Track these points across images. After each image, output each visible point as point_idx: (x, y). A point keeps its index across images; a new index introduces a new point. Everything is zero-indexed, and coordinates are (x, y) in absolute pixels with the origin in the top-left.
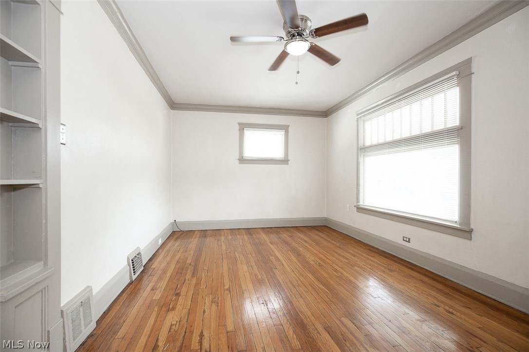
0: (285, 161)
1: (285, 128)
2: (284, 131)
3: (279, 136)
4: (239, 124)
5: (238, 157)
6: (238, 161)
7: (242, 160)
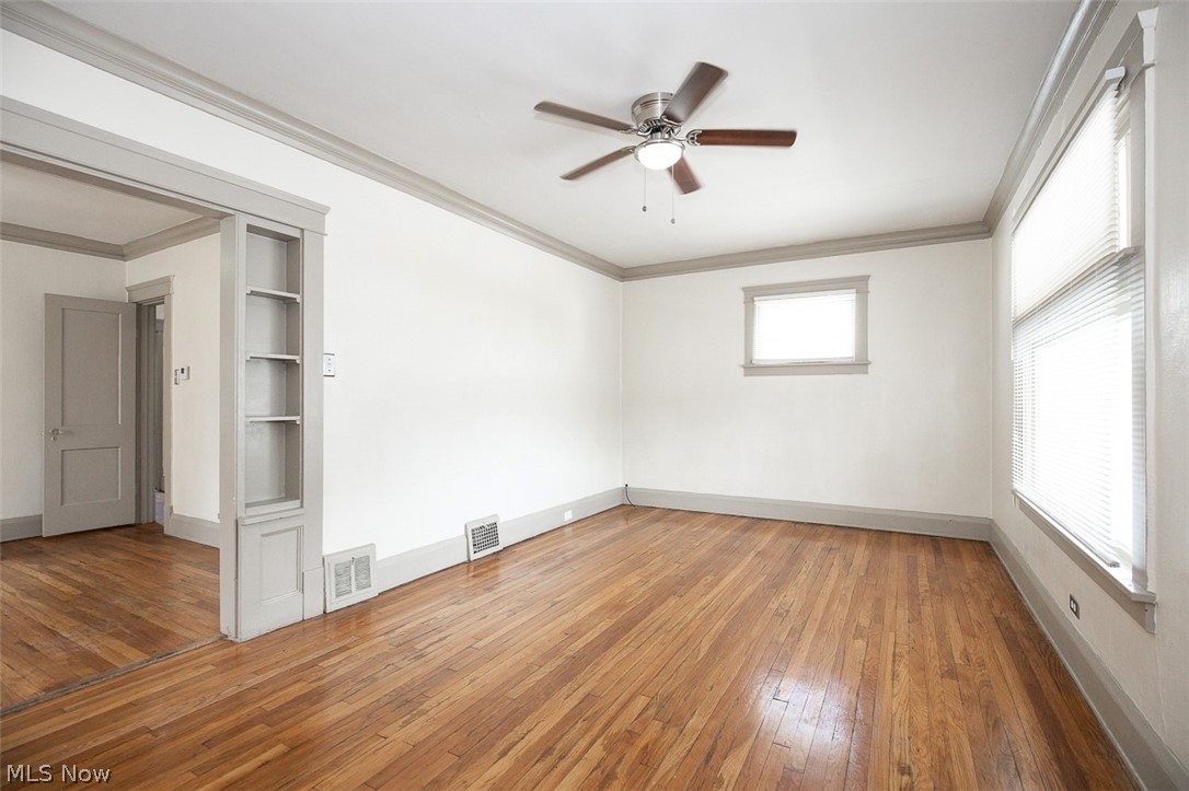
0: (860, 365)
1: (859, 284)
2: (854, 290)
3: (845, 303)
4: (745, 290)
5: (742, 362)
6: (742, 370)
7: (751, 368)
